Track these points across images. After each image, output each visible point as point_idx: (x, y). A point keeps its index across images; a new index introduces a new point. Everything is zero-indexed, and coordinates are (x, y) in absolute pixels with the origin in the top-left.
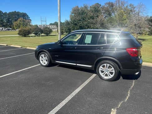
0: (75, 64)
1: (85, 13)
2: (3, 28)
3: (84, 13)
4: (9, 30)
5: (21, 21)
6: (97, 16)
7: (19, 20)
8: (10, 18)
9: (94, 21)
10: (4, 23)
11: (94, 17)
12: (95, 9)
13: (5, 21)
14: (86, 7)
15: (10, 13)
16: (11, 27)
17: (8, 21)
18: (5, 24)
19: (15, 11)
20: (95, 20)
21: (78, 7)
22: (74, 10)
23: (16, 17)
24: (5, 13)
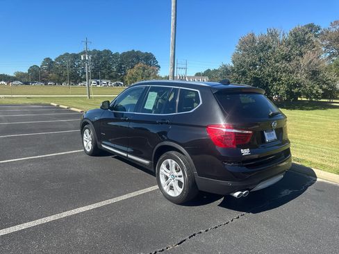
0: (125, 155)
1: (270, 47)
2: (109, 82)
3: (265, 49)
4: (117, 85)
5: (139, 68)
6: (301, 55)
7: (136, 66)
8: (123, 64)
9: (290, 66)
10: (112, 72)
11: (292, 57)
12: (296, 36)
13: (114, 68)
14: (273, 35)
15: (124, 54)
16: (122, 81)
17: (120, 69)
18: (113, 74)
19: (133, 51)
20: (294, 63)
21: (253, 35)
22: (243, 43)
23: (133, 61)
24: (116, 55)
